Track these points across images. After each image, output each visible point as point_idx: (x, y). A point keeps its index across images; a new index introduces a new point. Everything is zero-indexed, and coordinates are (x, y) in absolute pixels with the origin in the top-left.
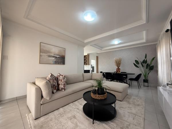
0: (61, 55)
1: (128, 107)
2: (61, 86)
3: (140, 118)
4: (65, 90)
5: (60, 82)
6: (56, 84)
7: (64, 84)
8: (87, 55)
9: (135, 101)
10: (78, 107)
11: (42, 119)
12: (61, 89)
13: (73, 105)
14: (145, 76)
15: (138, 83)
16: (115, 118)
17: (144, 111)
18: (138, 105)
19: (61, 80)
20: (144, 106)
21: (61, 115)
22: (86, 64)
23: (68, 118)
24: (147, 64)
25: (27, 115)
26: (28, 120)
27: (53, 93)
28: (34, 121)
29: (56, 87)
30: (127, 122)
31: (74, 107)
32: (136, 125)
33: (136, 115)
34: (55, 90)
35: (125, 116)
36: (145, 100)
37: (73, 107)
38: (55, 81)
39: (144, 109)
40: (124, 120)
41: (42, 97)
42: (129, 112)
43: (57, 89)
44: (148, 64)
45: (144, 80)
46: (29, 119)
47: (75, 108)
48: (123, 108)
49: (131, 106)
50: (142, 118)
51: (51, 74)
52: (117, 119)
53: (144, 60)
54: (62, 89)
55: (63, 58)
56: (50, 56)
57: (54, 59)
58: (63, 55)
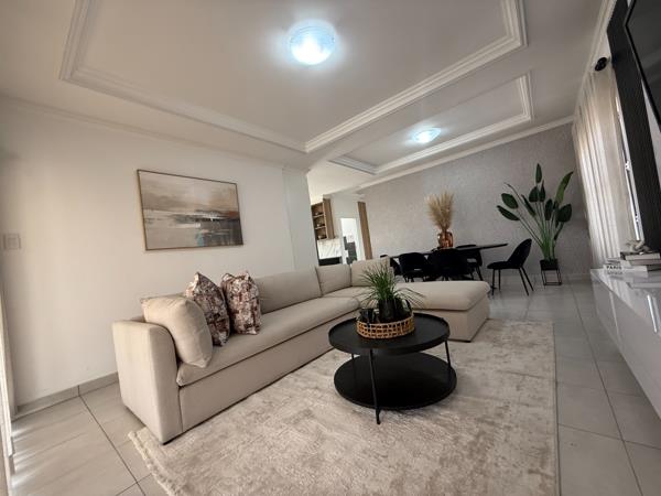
0: (223, 210)
1: (497, 356)
2: (243, 318)
3: (539, 381)
4: (258, 328)
5: (235, 302)
6: (224, 311)
7: (253, 309)
8: (320, 204)
9: (520, 333)
10: (315, 384)
11: (191, 439)
12: (242, 328)
13: (296, 380)
14: (545, 247)
15: (524, 275)
16: (452, 395)
17: (552, 359)
18: (532, 345)
19: (240, 295)
20: (552, 343)
21: (258, 416)
22: (324, 237)
23: (285, 420)
24: (545, 202)
25: (130, 435)
26: (141, 451)
27: (216, 344)
28: (163, 448)
29: (223, 321)
30: (496, 399)
31: (302, 385)
32: (528, 405)
33: (524, 375)
34: (221, 331)
35: (487, 385)
36: (554, 325)
37: (298, 386)
38: (217, 299)
39: (552, 353)
40: (486, 398)
41: (179, 361)
42: (499, 371)
43: (228, 327)
44: (550, 201)
45: (542, 262)
46: (142, 446)
47: (306, 388)
48: (476, 360)
49: (505, 351)
50: (546, 382)
51: (199, 275)
52: (460, 396)
53: (536, 188)
54: (248, 326)
55: (233, 220)
56: (183, 219)
57: (200, 229)
58: (232, 210)
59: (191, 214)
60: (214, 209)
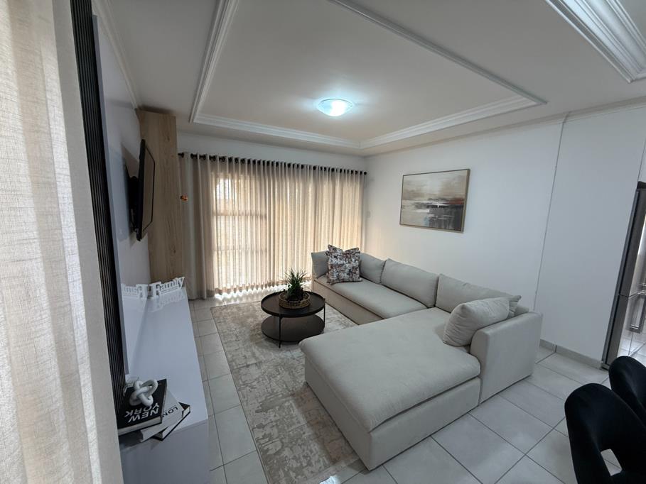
0: (450, 197)
55: (457, 207)
56: (419, 206)
57: (428, 213)
58: (458, 197)
59: (425, 202)
60: (442, 197)
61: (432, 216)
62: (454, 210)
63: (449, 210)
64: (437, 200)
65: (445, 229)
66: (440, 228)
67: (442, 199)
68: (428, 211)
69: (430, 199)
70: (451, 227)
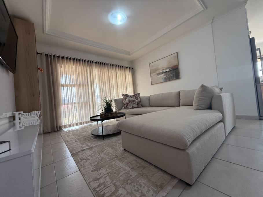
0: (171, 66)
55: (175, 69)
56: (159, 74)
57: (163, 76)
58: (175, 65)
59: (161, 72)
60: (168, 67)
61: (165, 76)
62: (175, 71)
63: (172, 71)
64: (166, 69)
65: (172, 80)
66: (170, 80)
67: (168, 68)
68: (163, 75)
69: (163, 70)
70: (174, 78)
